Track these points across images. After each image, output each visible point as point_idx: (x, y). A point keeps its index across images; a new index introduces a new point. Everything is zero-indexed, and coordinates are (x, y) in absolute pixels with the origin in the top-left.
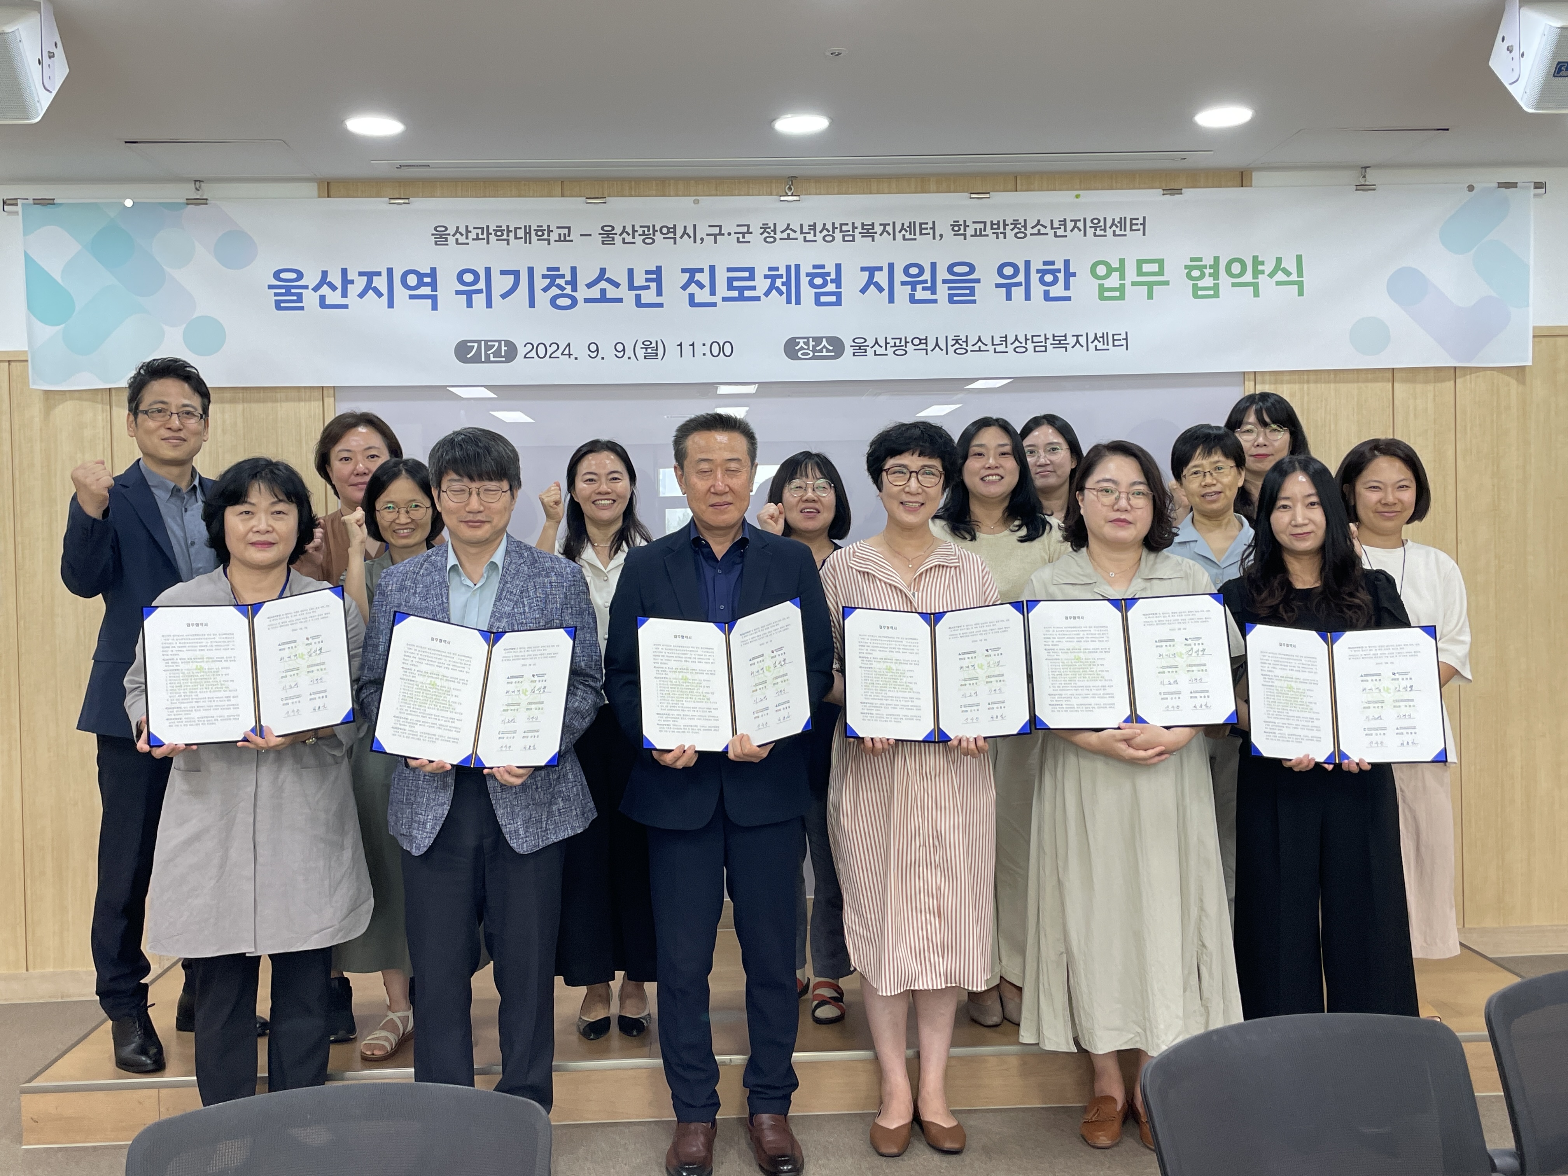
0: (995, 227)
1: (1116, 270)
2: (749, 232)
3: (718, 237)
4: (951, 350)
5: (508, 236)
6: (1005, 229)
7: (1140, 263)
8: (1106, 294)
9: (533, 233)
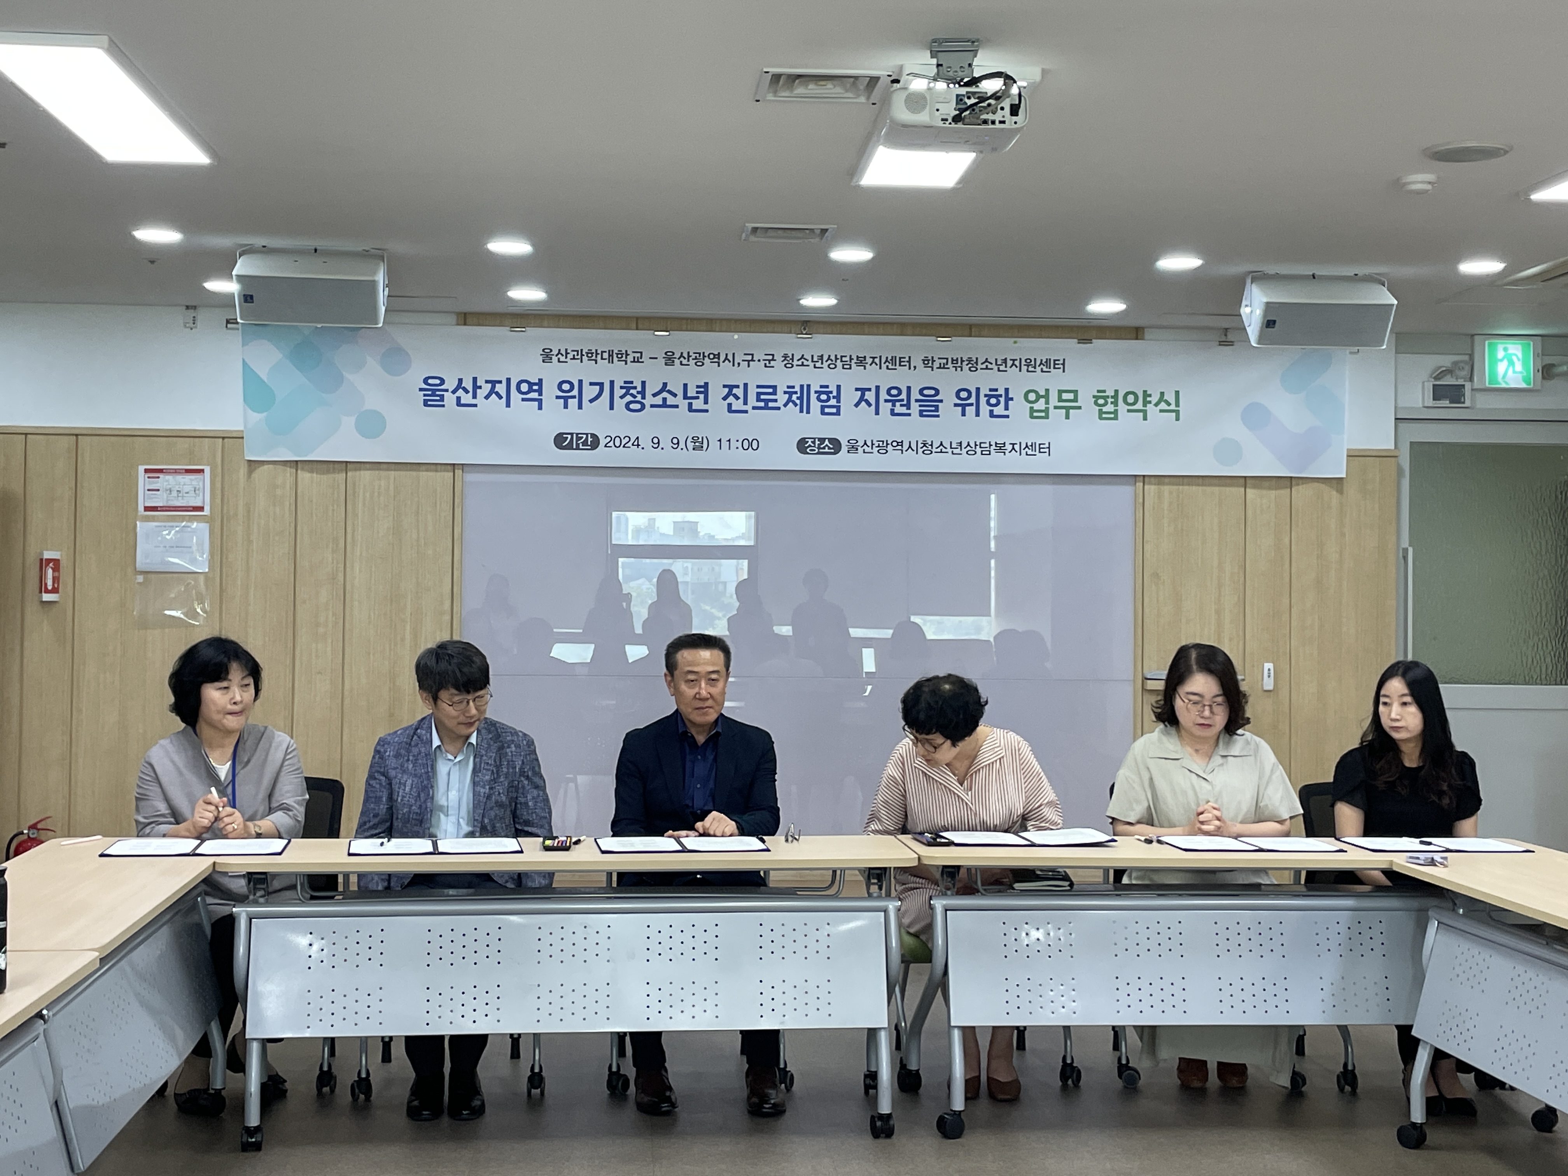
0: (955, 362)
1: (1042, 397)
2: (773, 360)
3: (751, 362)
4: (920, 451)
5: (596, 357)
6: (961, 364)
7: (1060, 392)
8: (1035, 414)
9: (615, 356)
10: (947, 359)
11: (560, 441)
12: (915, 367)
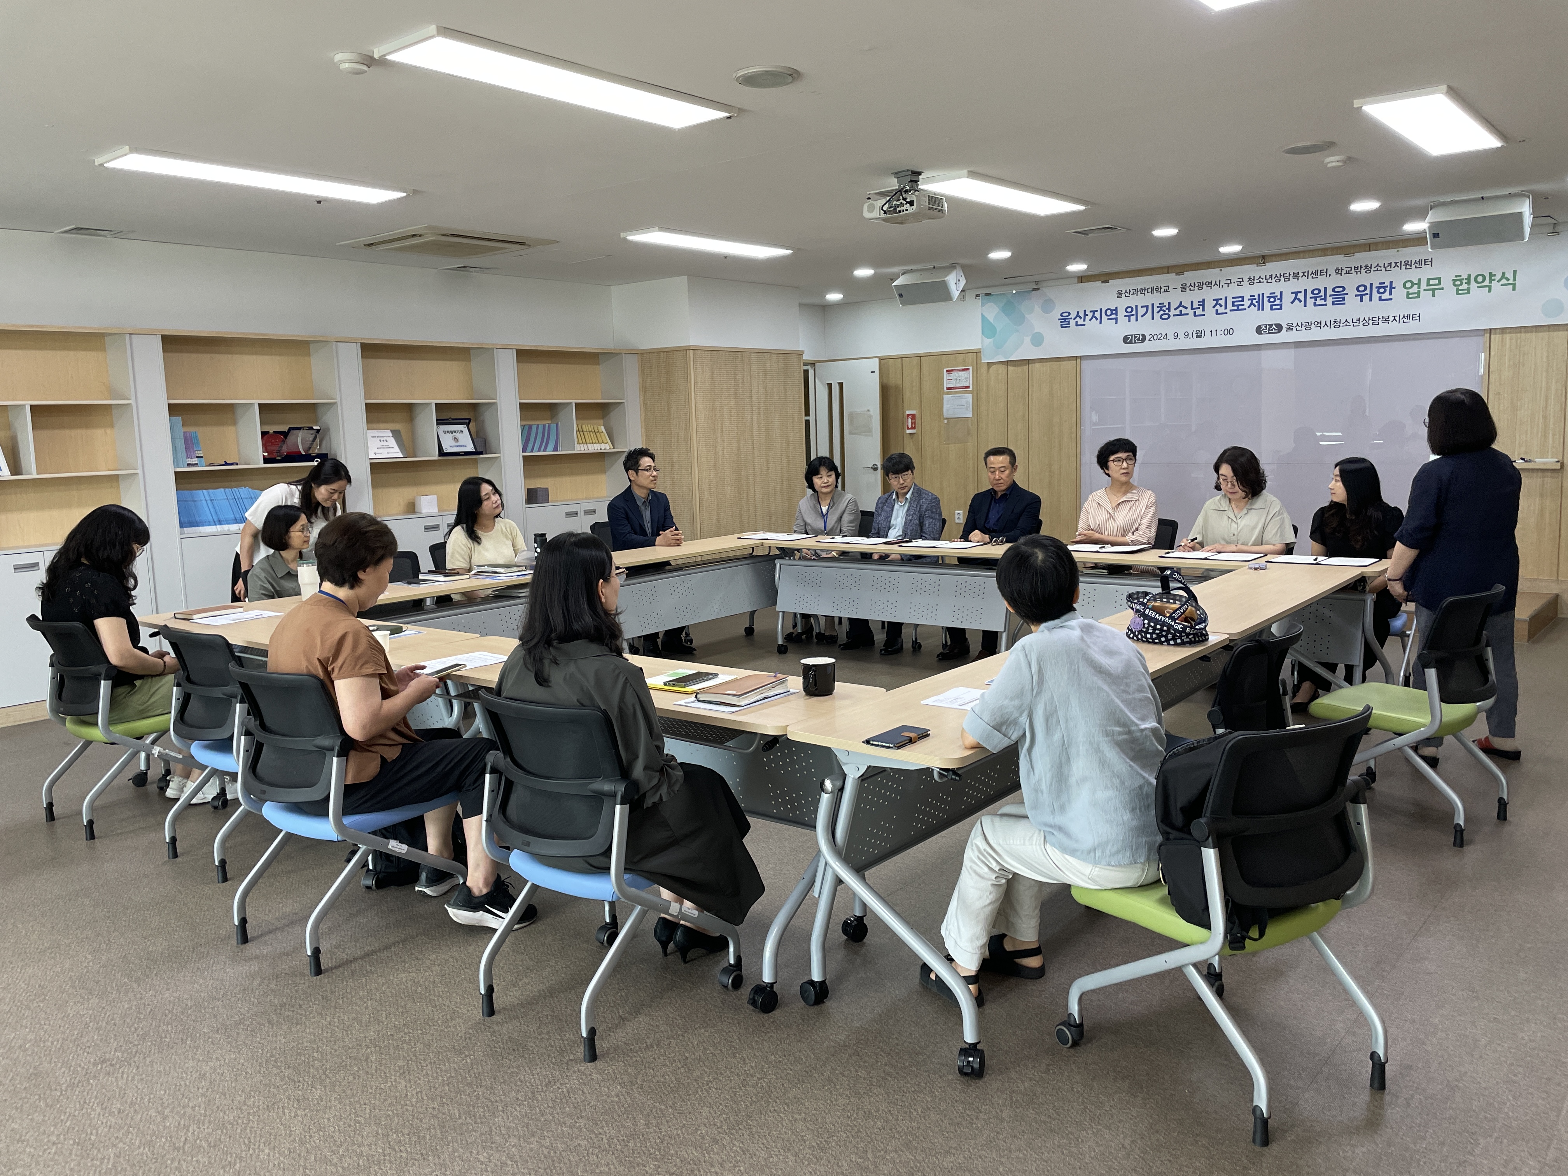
0: (1357, 269)
1: (1416, 284)
2: (1243, 281)
3: (1230, 284)
4: (1332, 326)
5: (1145, 292)
6: (1361, 269)
7: (1429, 280)
8: (1410, 296)
9: (1154, 290)
10: (1351, 267)
12: (1330, 275)
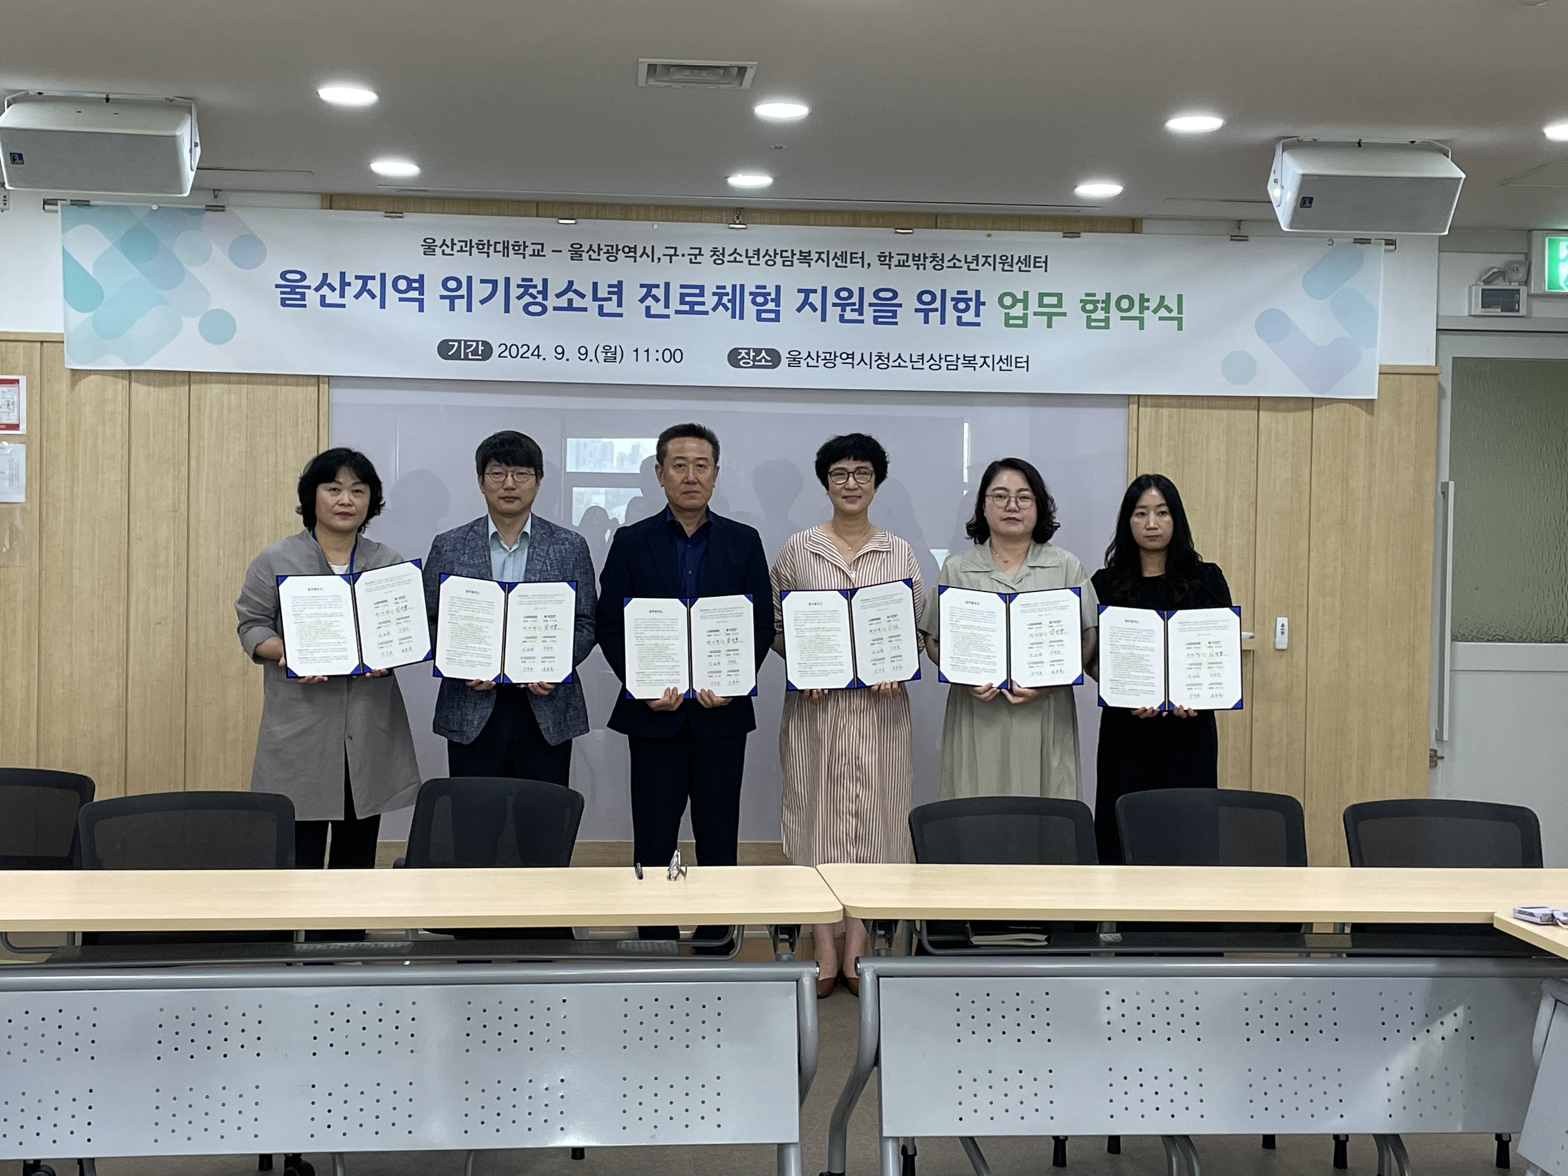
0: (917, 259)
1: (1020, 301)
2: (700, 254)
3: (673, 258)
4: (874, 364)
5: (488, 249)
6: (925, 261)
7: (1041, 296)
9: (511, 247)
10: (907, 255)
11: (445, 349)
12: (869, 265)
